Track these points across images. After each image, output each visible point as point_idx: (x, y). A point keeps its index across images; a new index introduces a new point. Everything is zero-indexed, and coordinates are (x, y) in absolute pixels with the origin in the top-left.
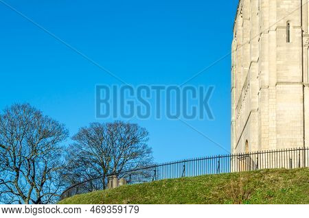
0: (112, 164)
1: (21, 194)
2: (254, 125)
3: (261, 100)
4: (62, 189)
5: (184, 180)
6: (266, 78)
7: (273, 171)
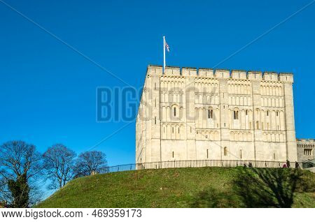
0: (92, 166)
1: (58, 177)
2: (144, 153)
3: (146, 144)
4: (74, 176)
5: (118, 172)
6: (148, 136)
7: (150, 170)
